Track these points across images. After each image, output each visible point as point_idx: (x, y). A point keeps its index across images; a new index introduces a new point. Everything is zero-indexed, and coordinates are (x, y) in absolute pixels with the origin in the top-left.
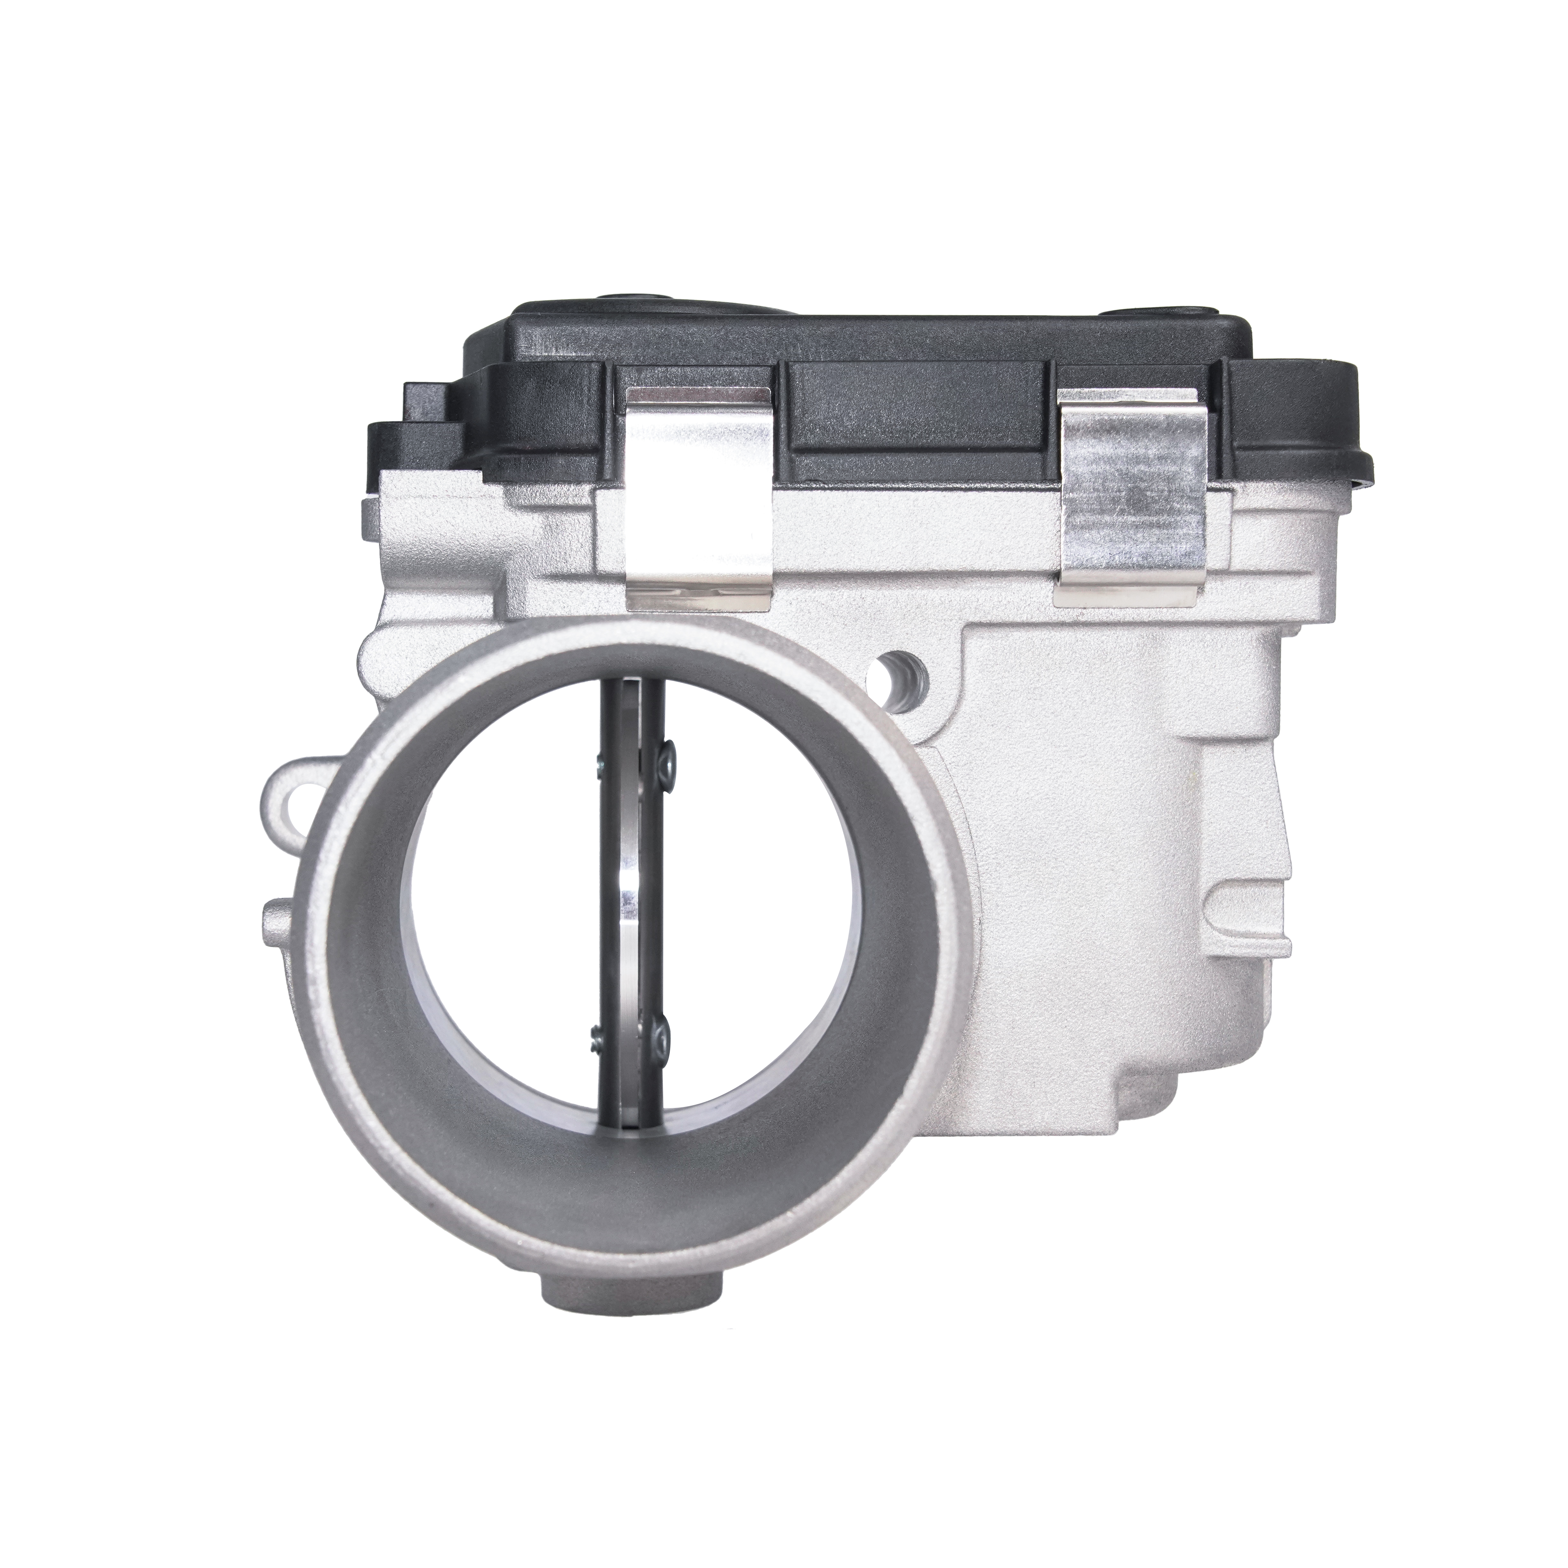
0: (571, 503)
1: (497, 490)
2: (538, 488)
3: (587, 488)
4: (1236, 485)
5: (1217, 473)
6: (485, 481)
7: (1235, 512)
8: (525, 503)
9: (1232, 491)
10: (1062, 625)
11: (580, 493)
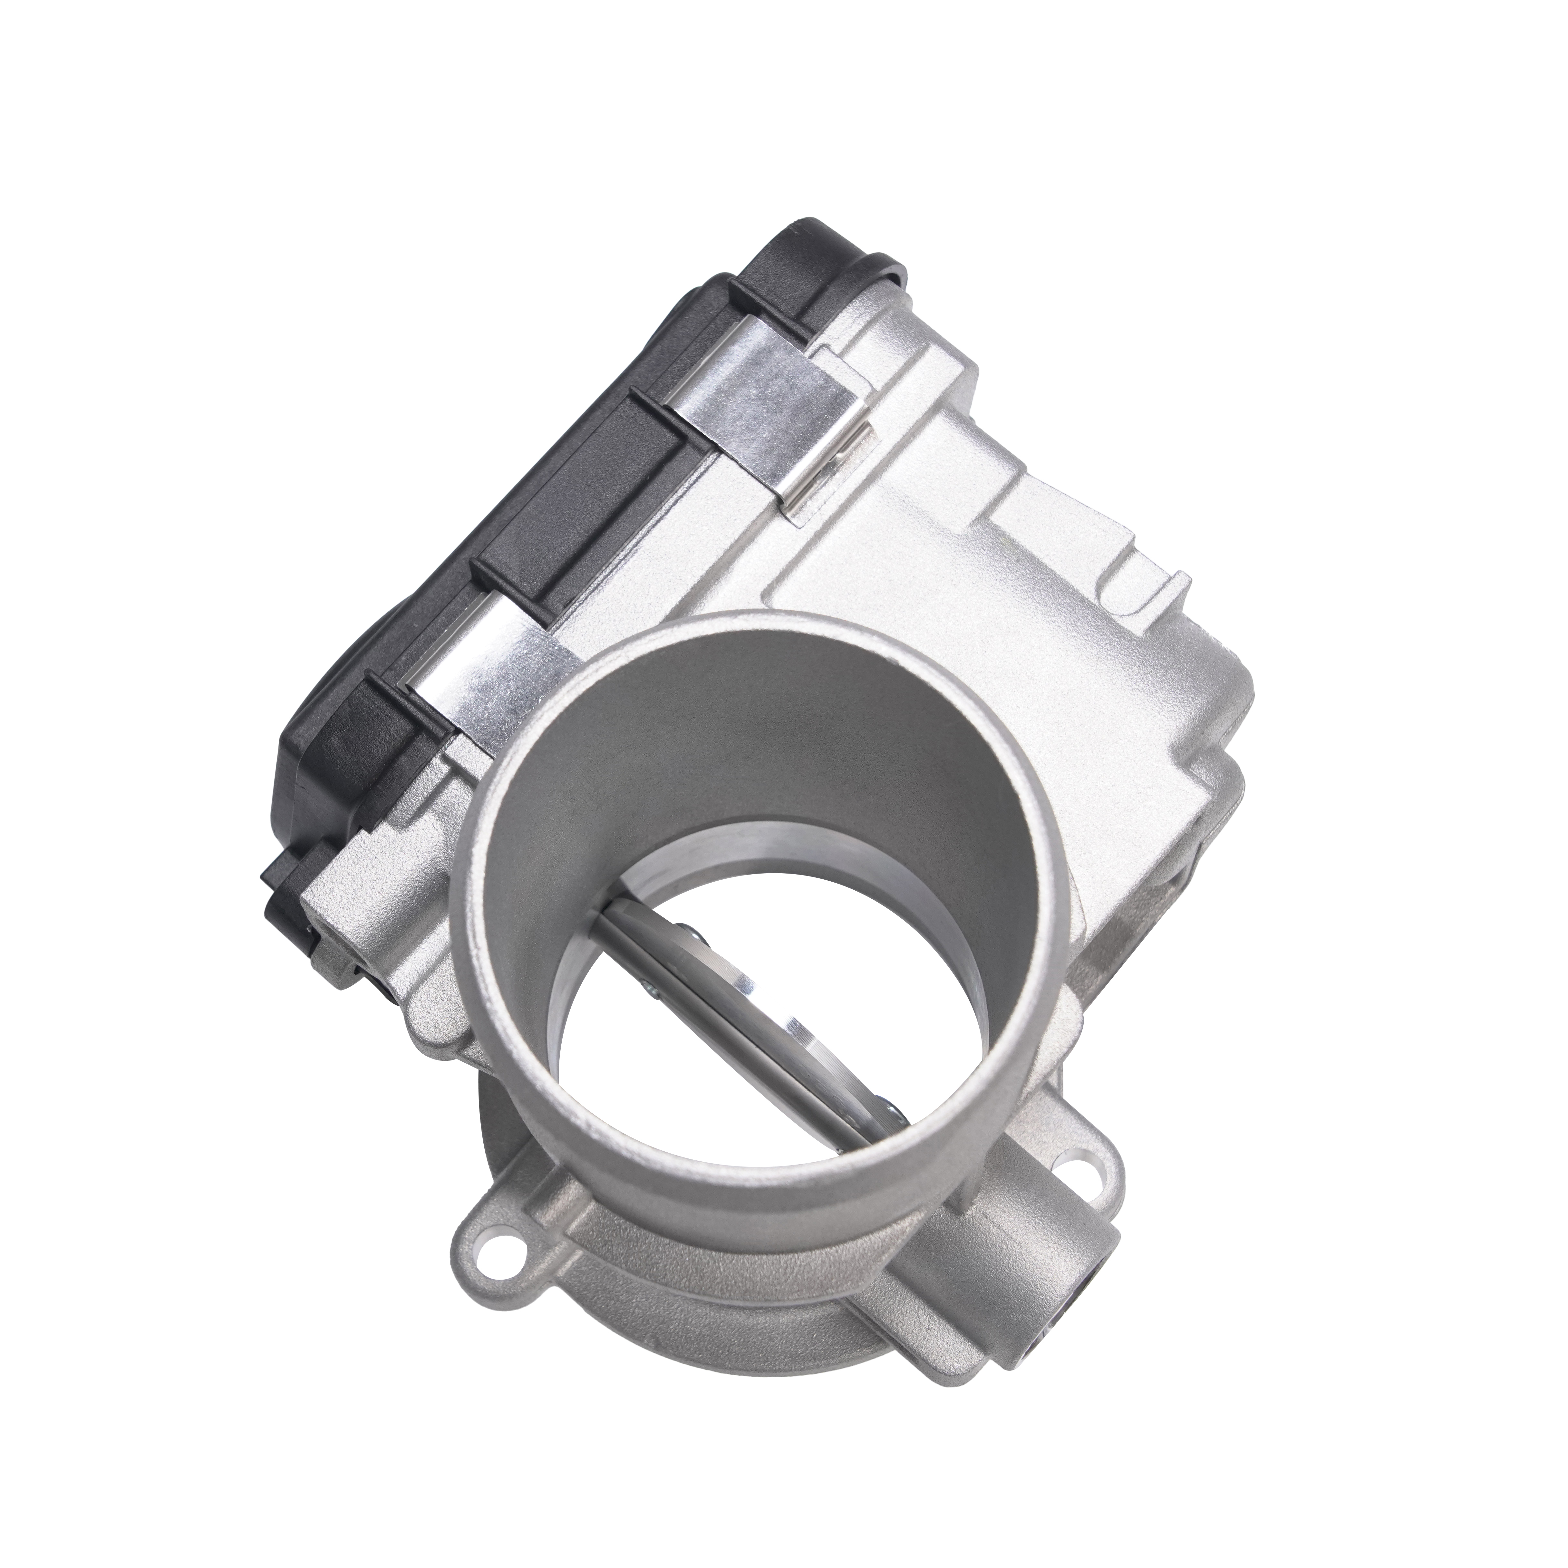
0: (438, 781)
1: (384, 829)
2: (407, 796)
3: (436, 761)
4: (821, 340)
5: (803, 342)
6: (370, 831)
7: (841, 356)
8: (410, 815)
9: (823, 346)
10: (819, 535)
11: (437, 769)
